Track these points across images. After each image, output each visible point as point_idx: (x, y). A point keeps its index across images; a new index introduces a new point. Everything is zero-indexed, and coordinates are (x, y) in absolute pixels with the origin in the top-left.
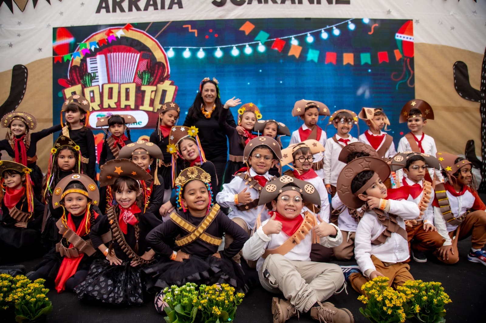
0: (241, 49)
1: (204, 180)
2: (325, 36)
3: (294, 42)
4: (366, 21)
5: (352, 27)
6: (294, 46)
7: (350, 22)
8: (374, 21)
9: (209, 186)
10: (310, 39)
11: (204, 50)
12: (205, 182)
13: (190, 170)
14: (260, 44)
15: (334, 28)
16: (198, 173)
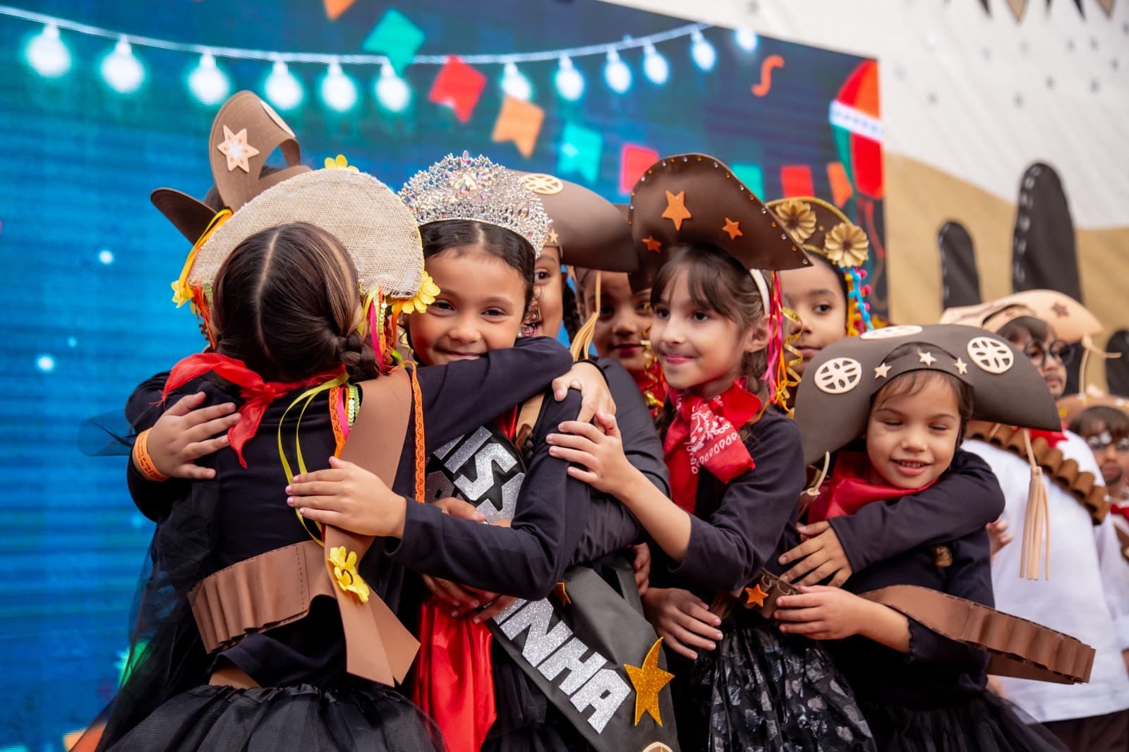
0: (310, 76)
1: (837, 256)
2: (618, 76)
3: (516, 86)
4: (746, 42)
5: (704, 55)
6: (515, 102)
7: (697, 37)
8: (768, 44)
9: (855, 280)
10: (570, 83)
11: (138, 50)
12: (842, 265)
13: (783, 211)
14: (388, 70)
15: (650, 50)
16: (817, 226)
